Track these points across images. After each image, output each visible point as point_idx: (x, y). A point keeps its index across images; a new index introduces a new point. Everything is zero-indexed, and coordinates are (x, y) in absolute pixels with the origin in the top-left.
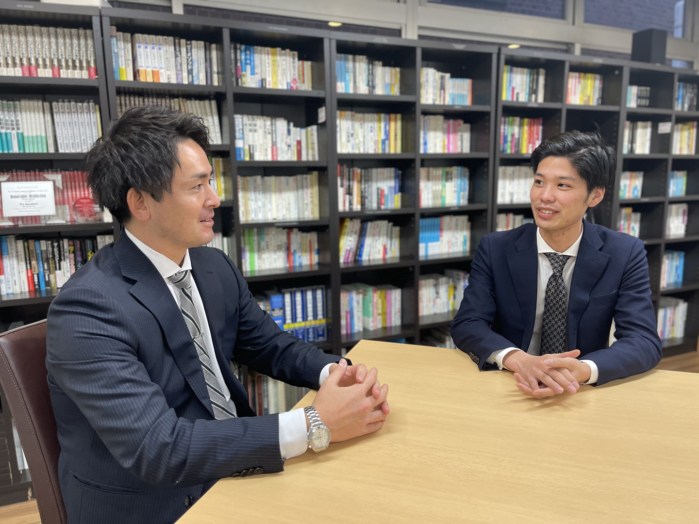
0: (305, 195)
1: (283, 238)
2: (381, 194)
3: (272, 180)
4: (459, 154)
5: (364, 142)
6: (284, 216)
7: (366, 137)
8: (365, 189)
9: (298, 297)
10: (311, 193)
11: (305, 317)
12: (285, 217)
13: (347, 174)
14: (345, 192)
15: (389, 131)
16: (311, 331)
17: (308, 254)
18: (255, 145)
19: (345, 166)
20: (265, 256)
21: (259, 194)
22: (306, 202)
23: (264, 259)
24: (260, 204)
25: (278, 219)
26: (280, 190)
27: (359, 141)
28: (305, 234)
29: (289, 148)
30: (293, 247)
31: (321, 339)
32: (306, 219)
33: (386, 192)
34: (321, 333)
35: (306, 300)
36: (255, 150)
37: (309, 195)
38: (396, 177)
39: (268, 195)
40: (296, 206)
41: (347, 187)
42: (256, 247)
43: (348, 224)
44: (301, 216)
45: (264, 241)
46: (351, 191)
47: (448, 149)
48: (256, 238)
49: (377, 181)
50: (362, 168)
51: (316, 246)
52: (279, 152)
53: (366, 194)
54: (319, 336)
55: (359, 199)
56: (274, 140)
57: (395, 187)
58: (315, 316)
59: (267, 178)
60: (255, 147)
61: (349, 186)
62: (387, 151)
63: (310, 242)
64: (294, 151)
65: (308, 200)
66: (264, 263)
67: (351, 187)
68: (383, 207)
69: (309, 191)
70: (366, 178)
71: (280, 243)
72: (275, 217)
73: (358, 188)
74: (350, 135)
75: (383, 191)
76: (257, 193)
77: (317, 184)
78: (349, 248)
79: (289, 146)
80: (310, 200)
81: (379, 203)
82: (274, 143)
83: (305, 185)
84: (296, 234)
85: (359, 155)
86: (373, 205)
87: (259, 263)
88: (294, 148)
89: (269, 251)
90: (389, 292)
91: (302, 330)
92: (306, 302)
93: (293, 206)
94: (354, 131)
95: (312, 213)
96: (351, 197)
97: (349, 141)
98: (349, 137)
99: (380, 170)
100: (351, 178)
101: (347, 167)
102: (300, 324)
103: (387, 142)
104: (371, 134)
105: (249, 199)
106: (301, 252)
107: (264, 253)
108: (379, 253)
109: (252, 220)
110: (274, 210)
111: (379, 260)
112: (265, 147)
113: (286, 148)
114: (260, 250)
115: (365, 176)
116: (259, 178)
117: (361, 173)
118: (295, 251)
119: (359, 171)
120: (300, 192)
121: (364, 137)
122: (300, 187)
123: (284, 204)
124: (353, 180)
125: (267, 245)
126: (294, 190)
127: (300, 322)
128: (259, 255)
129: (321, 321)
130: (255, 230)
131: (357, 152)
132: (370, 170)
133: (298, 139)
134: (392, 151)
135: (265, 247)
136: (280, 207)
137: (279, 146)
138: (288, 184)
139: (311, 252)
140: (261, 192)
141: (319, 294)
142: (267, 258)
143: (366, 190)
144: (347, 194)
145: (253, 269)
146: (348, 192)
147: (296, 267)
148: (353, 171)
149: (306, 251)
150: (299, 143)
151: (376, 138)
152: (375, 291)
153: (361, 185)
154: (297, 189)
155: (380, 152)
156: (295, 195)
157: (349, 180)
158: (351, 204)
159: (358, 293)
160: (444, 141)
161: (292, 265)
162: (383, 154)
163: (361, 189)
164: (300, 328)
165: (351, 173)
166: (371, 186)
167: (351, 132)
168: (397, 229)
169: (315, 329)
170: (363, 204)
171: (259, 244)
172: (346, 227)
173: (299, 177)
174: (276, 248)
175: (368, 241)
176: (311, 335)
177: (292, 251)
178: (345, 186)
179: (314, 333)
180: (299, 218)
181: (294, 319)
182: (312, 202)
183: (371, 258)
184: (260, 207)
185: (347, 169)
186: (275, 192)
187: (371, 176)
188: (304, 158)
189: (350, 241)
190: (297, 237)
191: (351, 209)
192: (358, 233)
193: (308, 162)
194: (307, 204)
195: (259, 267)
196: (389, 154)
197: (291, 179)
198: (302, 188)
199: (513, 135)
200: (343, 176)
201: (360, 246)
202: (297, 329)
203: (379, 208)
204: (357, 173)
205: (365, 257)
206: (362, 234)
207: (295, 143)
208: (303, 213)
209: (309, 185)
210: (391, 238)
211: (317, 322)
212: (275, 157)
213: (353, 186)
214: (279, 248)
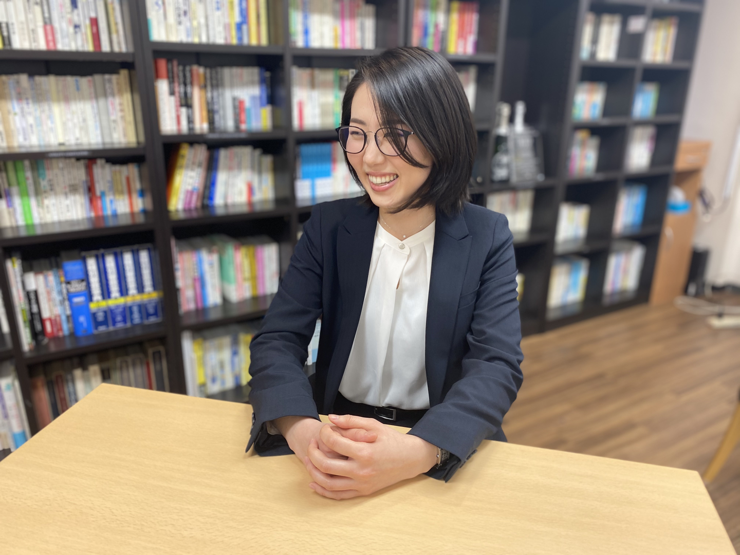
0: (110, 108)
1: (79, 173)
2: (239, 107)
3: (50, 82)
4: (357, 50)
5: (207, 26)
6: (77, 139)
7: (210, 18)
8: (212, 98)
9: (110, 262)
10: (121, 104)
11: (123, 291)
12: (79, 141)
13: (181, 74)
14: (179, 103)
15: (247, 9)
16: (135, 309)
17: (126, 197)
18: (10, 22)
19: (175, 63)
20: (50, 201)
21: (28, 104)
22: (113, 118)
23: (48, 207)
24: (31, 120)
25: (67, 143)
26: (66, 99)
27: (199, 24)
28: (117, 168)
29: (77, 30)
30: (99, 188)
31: (153, 320)
32: (117, 146)
33: (247, 104)
34: (151, 311)
35: (123, 266)
36: (11, 31)
37: (118, 108)
38: (262, 81)
39: (45, 106)
40: (98, 124)
41: (183, 95)
42: (31, 189)
43: (187, 153)
44: (107, 140)
45: (43, 179)
46: (189, 102)
47: (343, 42)
48: (29, 174)
49: (232, 86)
50: (206, 66)
51: (137, 185)
52: (58, 36)
53: (216, 107)
54: (148, 315)
55: (205, 113)
56: (47, 15)
57: (261, 98)
58: (140, 288)
59: (39, 79)
60: (11, 27)
61: (186, 93)
62: (245, 41)
63: (128, 179)
64: (86, 34)
65: (116, 115)
66: (48, 212)
67: (189, 95)
68: (243, 127)
69: (117, 101)
70: (214, 82)
71: (73, 182)
72: (61, 140)
73: (200, 98)
74: (182, 13)
75: (241, 103)
76: (24, 102)
77: (129, 89)
78: (190, 188)
79: (76, 27)
80: (120, 114)
81: (238, 121)
82: (47, 21)
83: (109, 91)
84: (103, 167)
85: (200, 45)
86: (228, 123)
87: (39, 213)
88: (87, 30)
89: (56, 194)
90: (259, 248)
91: (120, 310)
92: (124, 269)
93: (91, 123)
94: (189, 7)
95: (125, 135)
96: (190, 111)
97: (180, 23)
98: (179, 15)
99: (236, 71)
100: (188, 80)
101: (179, 64)
102: (116, 300)
103: (244, 27)
104: (218, 13)
105: (9, 112)
106: (114, 194)
107: (46, 197)
108: (240, 193)
109: (20, 147)
110: (60, 130)
111: (241, 205)
112: (31, 26)
113: (71, 30)
114: (38, 193)
115: (211, 78)
116: (24, 78)
117: (205, 74)
118: (103, 194)
119: (201, 70)
120: (102, 102)
121: (207, 18)
122: (101, 94)
123: (76, 121)
124: (192, 84)
125: (51, 185)
126: (91, 98)
127: (116, 298)
128: (38, 201)
129: (151, 294)
130: (27, 163)
131: (196, 40)
132: (219, 69)
133: (93, 15)
134: (254, 42)
135: (48, 188)
136: (70, 124)
137: (56, 25)
138: (78, 89)
139: (130, 193)
140: (30, 101)
141: (144, 257)
142: (54, 205)
143: (215, 100)
144: (182, 105)
145: (30, 222)
146: (183, 102)
147: (107, 216)
148: (191, 71)
149: (122, 193)
150: (94, 22)
151: (227, 21)
152: (237, 248)
153: (206, 92)
154: (96, 97)
155: (234, 41)
156: (93, 107)
157: (185, 84)
158: (190, 121)
159: (210, 251)
160: (335, 30)
161: (100, 213)
162: (240, 46)
163: (206, 98)
164: (117, 307)
165: (188, 75)
166: (223, 95)
167: (183, 8)
168: (268, 160)
169: (142, 307)
170: (211, 122)
171: (36, 184)
172: (183, 156)
173: (98, 78)
174: (67, 190)
175: (222, 177)
176: (136, 316)
177: (98, 193)
178: (177, 94)
179: (140, 311)
180: (104, 144)
181: (106, 293)
182: (123, 118)
183: (230, 201)
184: (31, 126)
185: (181, 68)
186: (58, 100)
187: (222, 79)
188: (106, 48)
189: (191, 177)
190: (103, 173)
191: (191, 129)
192: (204, 164)
193: (112, 53)
194: (114, 121)
195: (41, 219)
196: (249, 47)
197: (84, 81)
198: (105, 95)
199: (436, 26)
200: (173, 77)
201: (209, 185)
202: (113, 308)
203: (237, 128)
204: (198, 75)
205: (219, 200)
206: (211, 167)
207: (88, 22)
208: (111, 136)
209: (116, 90)
210: (260, 172)
211: (145, 298)
212: (51, 44)
213: (192, 94)
214: (73, 189)
